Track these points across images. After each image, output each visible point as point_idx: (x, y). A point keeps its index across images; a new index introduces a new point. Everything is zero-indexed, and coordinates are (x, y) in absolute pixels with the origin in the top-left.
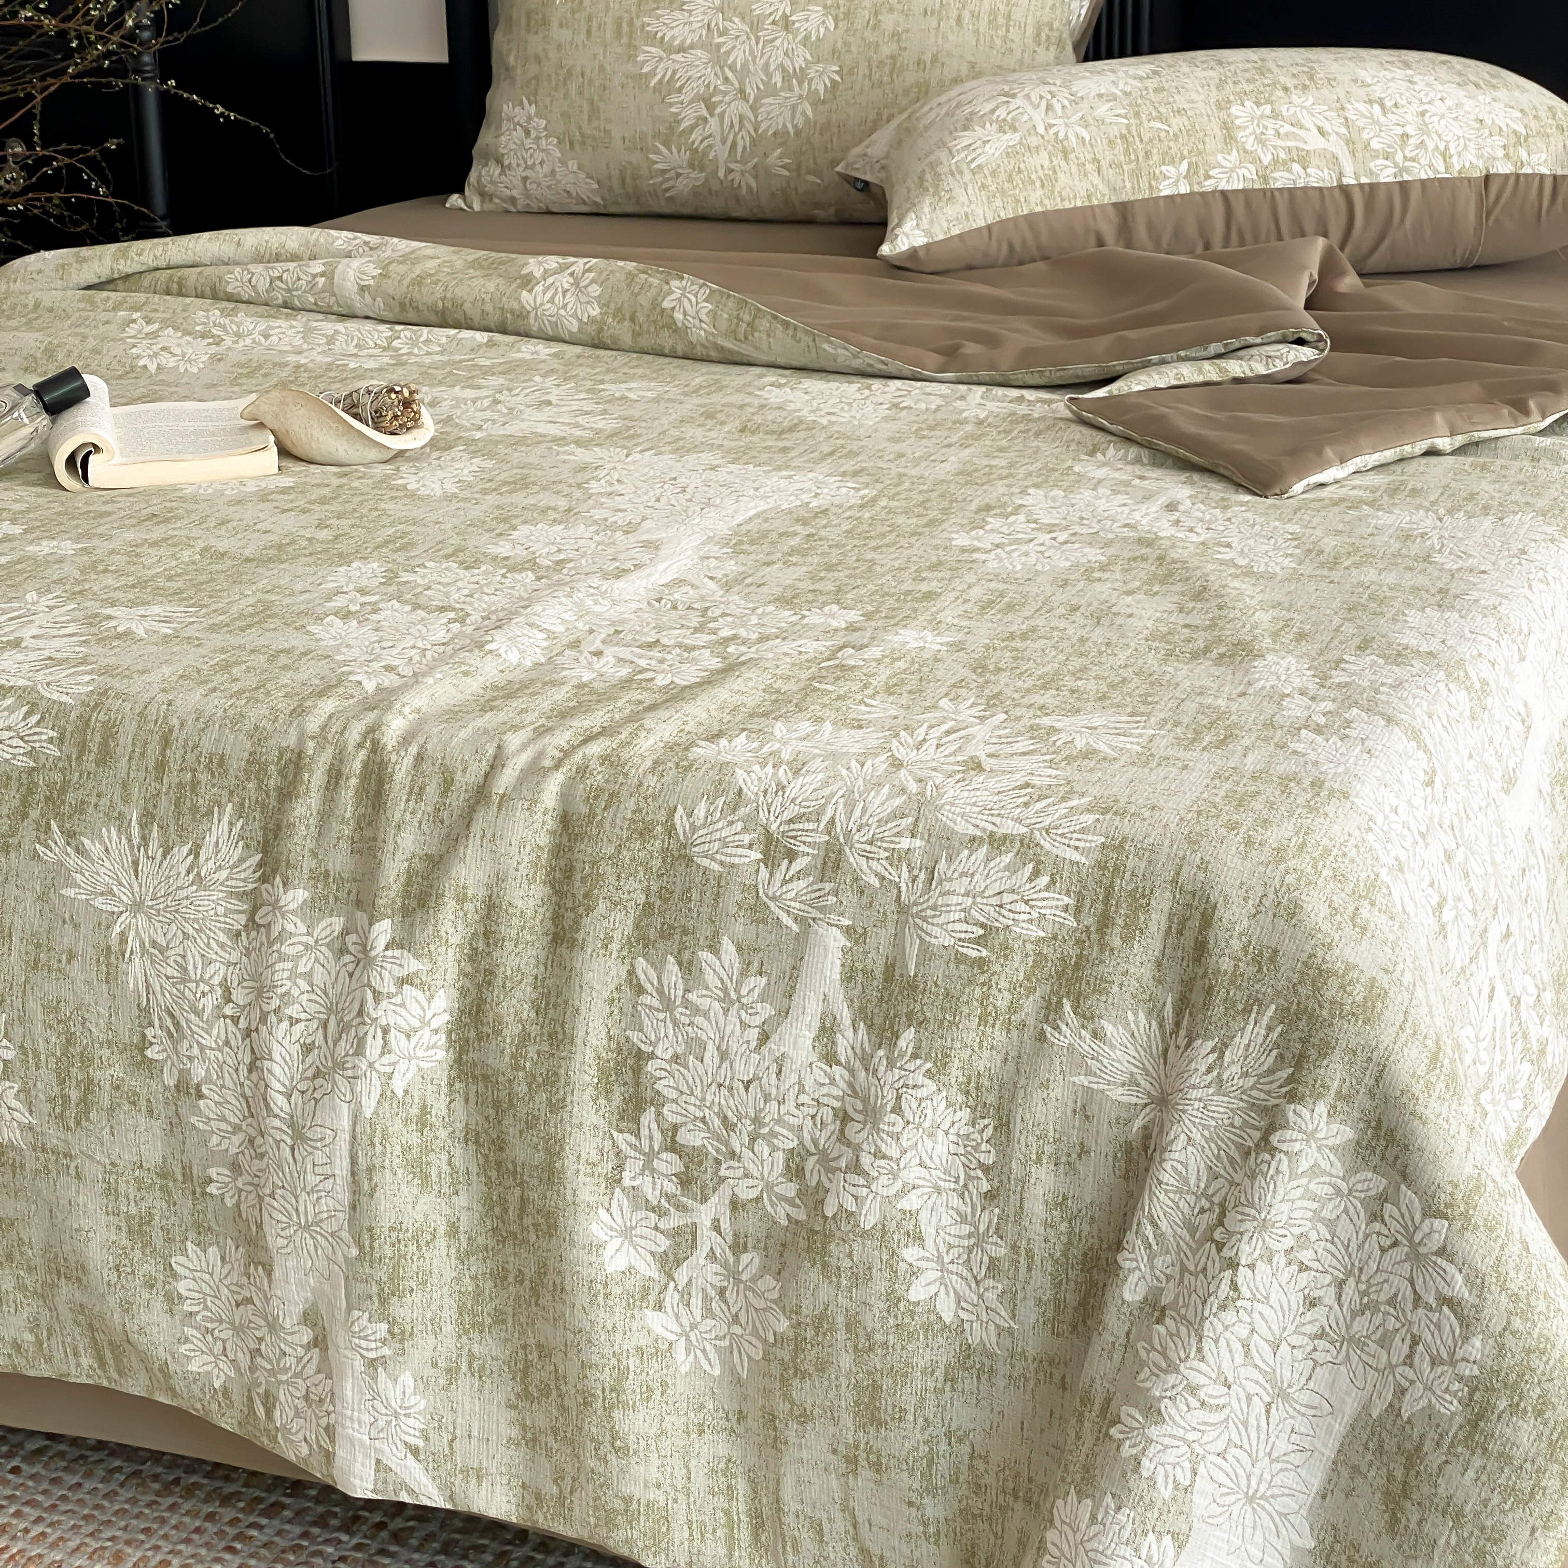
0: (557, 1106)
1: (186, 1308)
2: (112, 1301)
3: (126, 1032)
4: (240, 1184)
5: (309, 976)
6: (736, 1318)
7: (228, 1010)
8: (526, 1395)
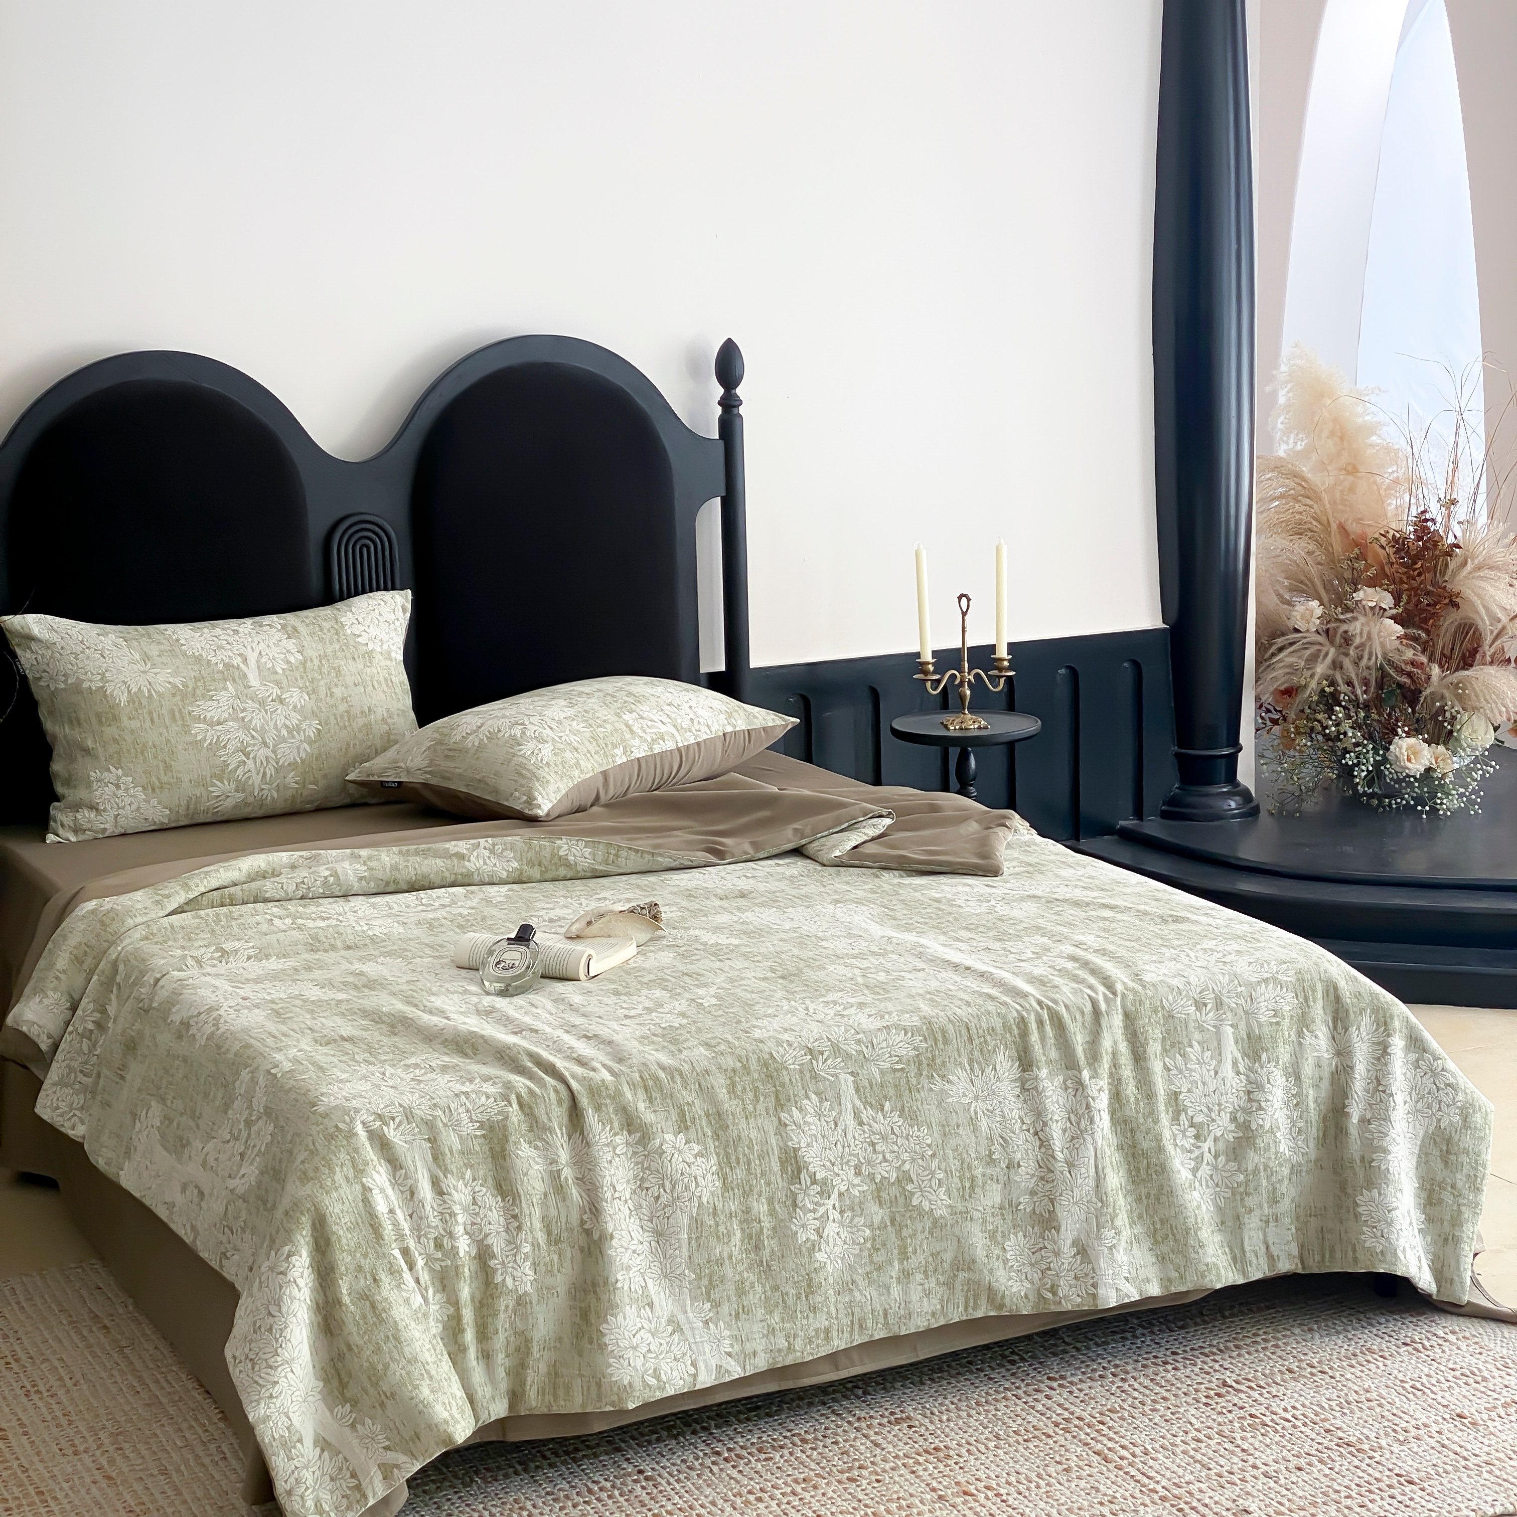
0: (1156, 1122)
1: (1010, 1264)
2: (986, 1272)
3: (983, 1152)
4: (1035, 1199)
5: (1057, 1102)
6: (1217, 1185)
7: (1024, 1127)
8: (1156, 1242)
